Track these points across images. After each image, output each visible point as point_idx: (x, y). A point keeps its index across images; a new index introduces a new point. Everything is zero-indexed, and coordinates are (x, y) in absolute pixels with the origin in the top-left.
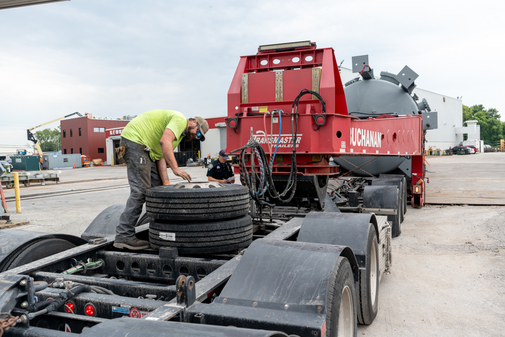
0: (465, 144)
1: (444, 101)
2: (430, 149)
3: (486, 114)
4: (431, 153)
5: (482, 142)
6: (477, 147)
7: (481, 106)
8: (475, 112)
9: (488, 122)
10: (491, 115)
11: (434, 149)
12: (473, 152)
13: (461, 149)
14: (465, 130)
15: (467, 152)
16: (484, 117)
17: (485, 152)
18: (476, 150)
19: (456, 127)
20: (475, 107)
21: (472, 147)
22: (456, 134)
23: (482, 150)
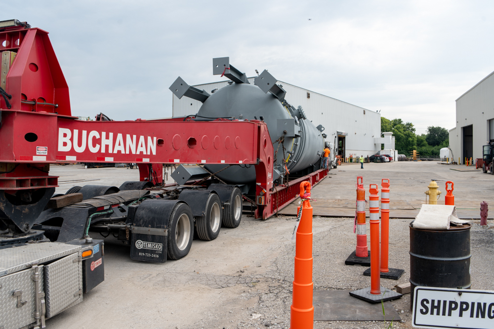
0: (382, 153)
1: (364, 113)
2: (350, 157)
3: (404, 127)
4: (351, 160)
5: (397, 152)
6: (392, 155)
7: (400, 120)
8: (395, 125)
9: (405, 135)
10: (408, 128)
11: (354, 157)
12: (388, 160)
13: (377, 157)
14: (382, 140)
15: (382, 161)
16: (402, 130)
17: (398, 161)
18: (390, 159)
19: (375, 137)
20: (395, 120)
21: (387, 156)
22: (375, 144)
23: (396, 159)
